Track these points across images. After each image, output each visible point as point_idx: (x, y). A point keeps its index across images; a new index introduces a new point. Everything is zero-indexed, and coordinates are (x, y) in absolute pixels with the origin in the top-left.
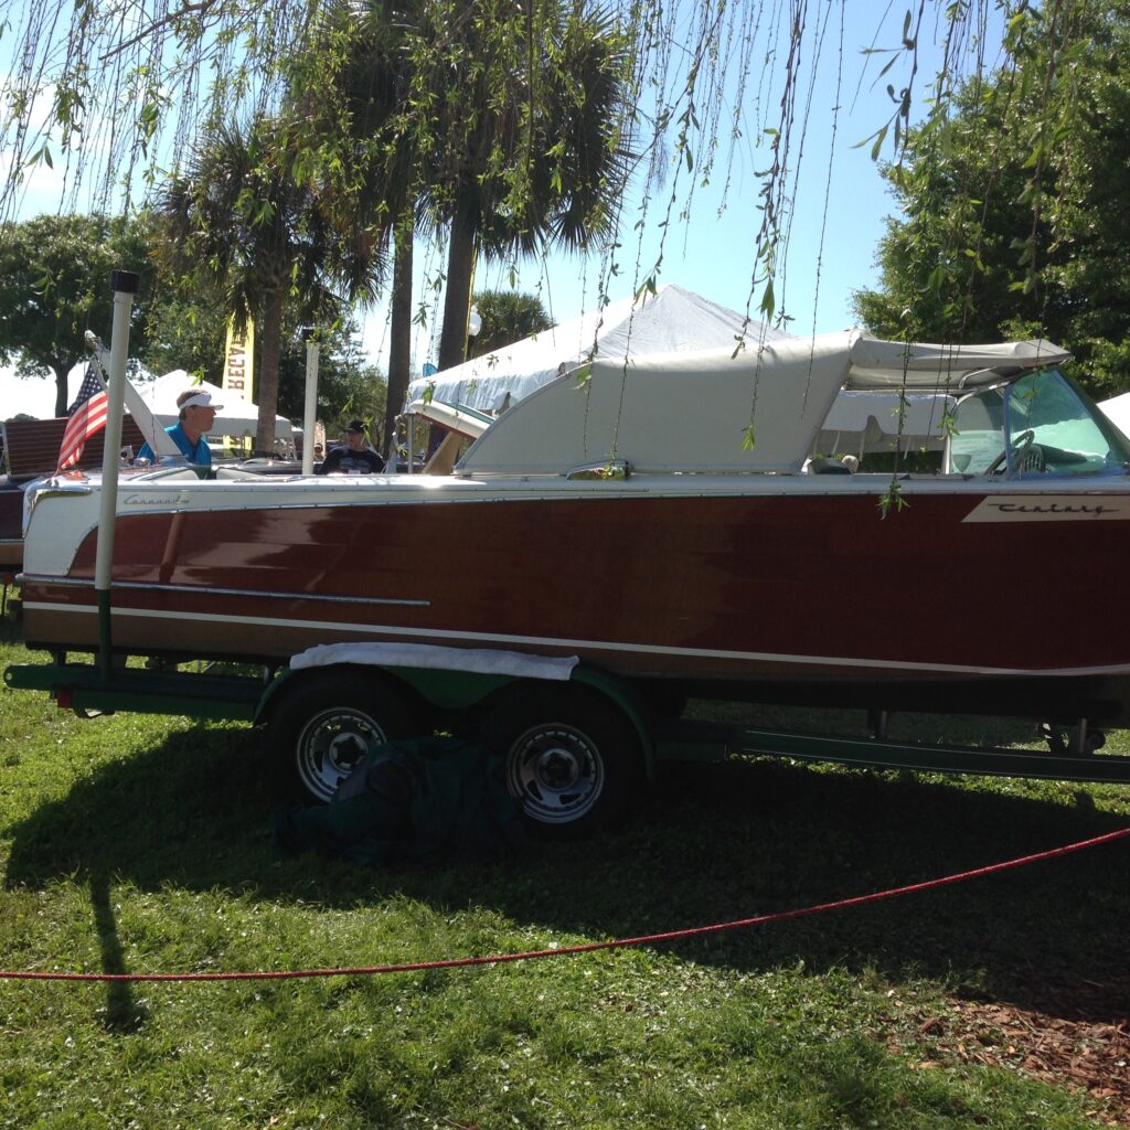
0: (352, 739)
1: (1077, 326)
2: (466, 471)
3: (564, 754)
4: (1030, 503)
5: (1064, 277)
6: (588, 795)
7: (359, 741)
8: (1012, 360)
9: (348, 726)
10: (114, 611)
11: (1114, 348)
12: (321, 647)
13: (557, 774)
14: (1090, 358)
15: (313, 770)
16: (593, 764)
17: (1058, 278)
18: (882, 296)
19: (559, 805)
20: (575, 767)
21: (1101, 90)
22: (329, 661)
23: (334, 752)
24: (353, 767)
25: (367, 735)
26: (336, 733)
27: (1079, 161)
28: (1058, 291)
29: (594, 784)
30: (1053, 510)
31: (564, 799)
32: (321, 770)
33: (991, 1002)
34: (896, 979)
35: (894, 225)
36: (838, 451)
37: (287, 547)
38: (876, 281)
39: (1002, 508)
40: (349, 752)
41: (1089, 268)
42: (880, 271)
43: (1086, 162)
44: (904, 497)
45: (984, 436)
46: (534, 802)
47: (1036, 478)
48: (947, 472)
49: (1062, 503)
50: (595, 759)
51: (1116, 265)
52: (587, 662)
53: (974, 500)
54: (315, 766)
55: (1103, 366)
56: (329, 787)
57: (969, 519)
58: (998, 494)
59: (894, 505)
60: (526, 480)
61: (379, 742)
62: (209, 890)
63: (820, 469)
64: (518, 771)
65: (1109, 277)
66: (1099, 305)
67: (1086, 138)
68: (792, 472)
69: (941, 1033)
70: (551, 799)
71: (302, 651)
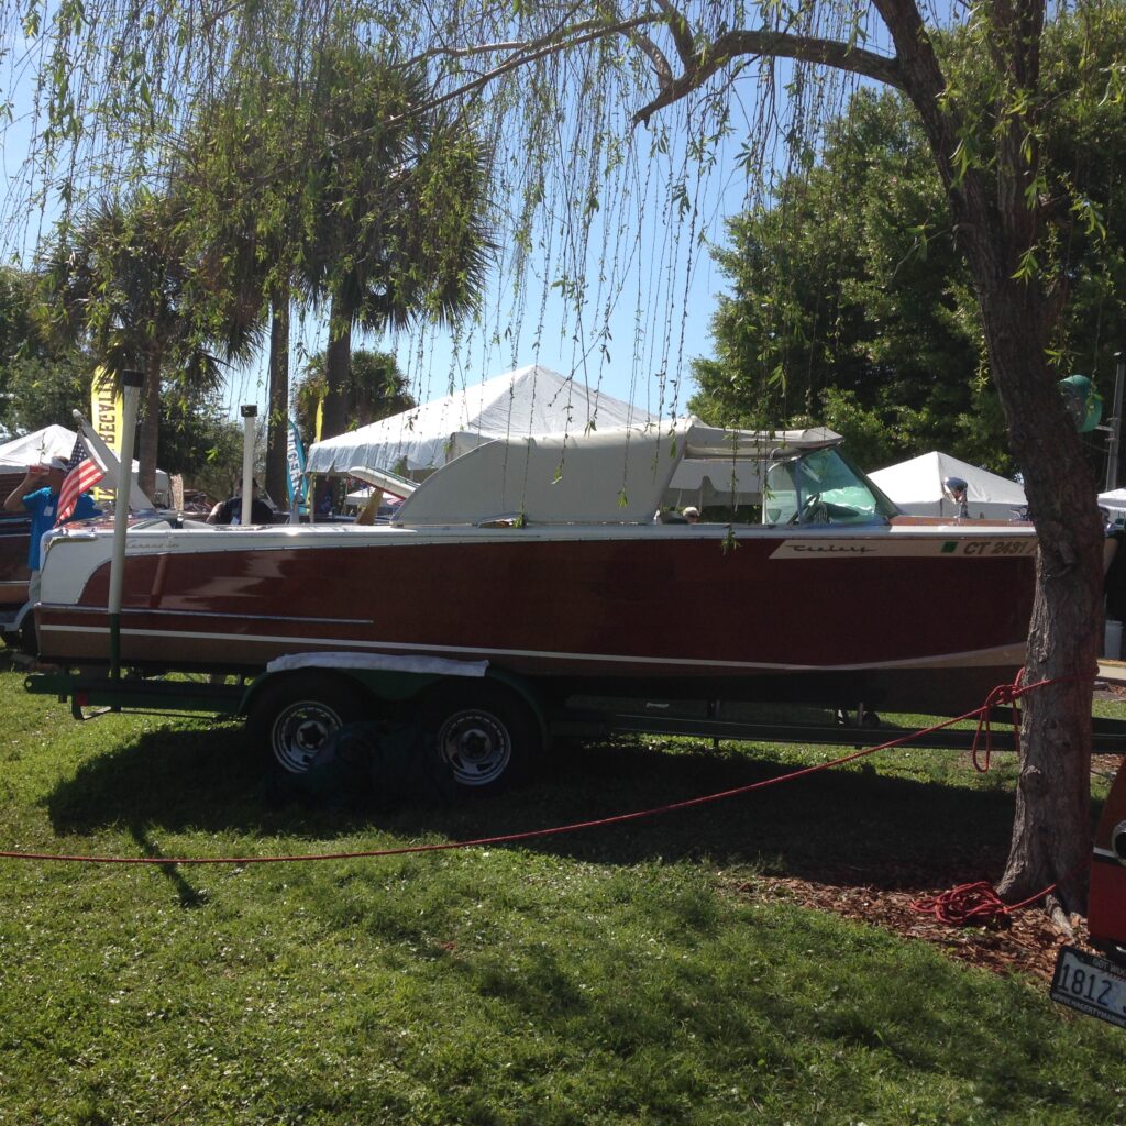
0: (315, 726)
1: (885, 395)
2: (399, 522)
3: (480, 733)
4: (815, 545)
5: (872, 351)
6: (498, 764)
7: (321, 728)
8: (800, 443)
9: (312, 716)
10: (123, 631)
11: (915, 415)
12: (287, 657)
13: (474, 749)
14: (897, 423)
15: (284, 750)
16: (502, 740)
17: (867, 352)
18: (716, 363)
19: (478, 772)
20: (488, 744)
21: (897, 192)
22: (297, 666)
23: (300, 737)
24: (316, 747)
25: (327, 722)
26: (303, 721)
27: (881, 253)
28: (867, 364)
29: (503, 756)
30: (831, 550)
31: (480, 768)
32: (290, 750)
33: (786, 877)
34: (723, 865)
35: (725, 302)
36: (681, 506)
37: (260, 580)
38: (711, 350)
39: (796, 548)
40: (313, 736)
41: (892, 345)
42: (714, 341)
43: (887, 253)
44: (739, 540)
45: (790, 495)
46: (457, 770)
47: (821, 527)
48: (764, 522)
49: (837, 545)
50: (504, 736)
51: (916, 343)
52: (495, 664)
53: (778, 542)
54: (285, 747)
55: (908, 430)
56: (297, 763)
57: (774, 556)
58: (793, 539)
59: (731, 546)
60: (448, 528)
61: (337, 728)
62: (223, 830)
63: (668, 520)
64: (445, 747)
65: (910, 352)
66: (902, 377)
67: (886, 234)
68: (646, 522)
69: (751, 891)
70: (471, 768)
71: (274, 659)
